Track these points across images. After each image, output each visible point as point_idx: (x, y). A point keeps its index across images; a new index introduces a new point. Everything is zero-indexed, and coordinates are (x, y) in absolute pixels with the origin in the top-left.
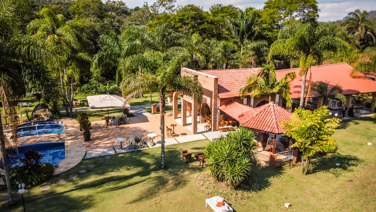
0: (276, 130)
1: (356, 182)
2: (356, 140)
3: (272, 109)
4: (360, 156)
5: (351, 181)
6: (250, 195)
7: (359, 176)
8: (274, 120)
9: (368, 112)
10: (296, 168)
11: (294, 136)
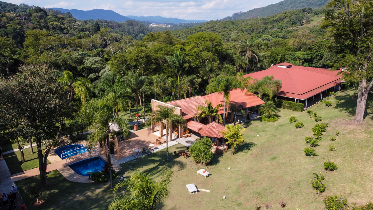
0: (219, 136)
1: (254, 155)
2: (252, 134)
3: (215, 125)
4: (255, 143)
5: (252, 155)
6: (213, 167)
7: (254, 152)
8: (217, 131)
9: (257, 115)
10: (228, 152)
11: (228, 138)
